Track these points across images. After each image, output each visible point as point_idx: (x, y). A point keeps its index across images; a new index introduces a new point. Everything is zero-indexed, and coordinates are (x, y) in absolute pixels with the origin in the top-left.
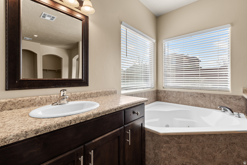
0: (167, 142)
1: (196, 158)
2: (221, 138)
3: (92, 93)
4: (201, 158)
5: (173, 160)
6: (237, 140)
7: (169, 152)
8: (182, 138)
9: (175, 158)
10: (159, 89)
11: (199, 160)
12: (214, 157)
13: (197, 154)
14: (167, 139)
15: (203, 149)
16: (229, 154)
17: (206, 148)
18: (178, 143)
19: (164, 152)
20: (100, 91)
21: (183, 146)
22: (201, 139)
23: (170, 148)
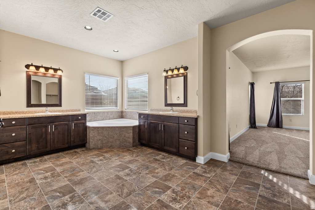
0: (93, 130)
1: (106, 137)
2: (117, 129)
3: (63, 110)
4: (108, 137)
5: (95, 138)
6: (124, 130)
7: (94, 134)
8: (100, 128)
9: (96, 137)
10: (123, 110)
11: (107, 138)
12: (114, 137)
13: (106, 135)
14: (93, 129)
15: (109, 133)
16: (121, 136)
17: (110, 133)
18: (98, 130)
19: (92, 134)
20: (69, 109)
21: (100, 132)
22: (108, 129)
23: (94, 132)
